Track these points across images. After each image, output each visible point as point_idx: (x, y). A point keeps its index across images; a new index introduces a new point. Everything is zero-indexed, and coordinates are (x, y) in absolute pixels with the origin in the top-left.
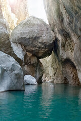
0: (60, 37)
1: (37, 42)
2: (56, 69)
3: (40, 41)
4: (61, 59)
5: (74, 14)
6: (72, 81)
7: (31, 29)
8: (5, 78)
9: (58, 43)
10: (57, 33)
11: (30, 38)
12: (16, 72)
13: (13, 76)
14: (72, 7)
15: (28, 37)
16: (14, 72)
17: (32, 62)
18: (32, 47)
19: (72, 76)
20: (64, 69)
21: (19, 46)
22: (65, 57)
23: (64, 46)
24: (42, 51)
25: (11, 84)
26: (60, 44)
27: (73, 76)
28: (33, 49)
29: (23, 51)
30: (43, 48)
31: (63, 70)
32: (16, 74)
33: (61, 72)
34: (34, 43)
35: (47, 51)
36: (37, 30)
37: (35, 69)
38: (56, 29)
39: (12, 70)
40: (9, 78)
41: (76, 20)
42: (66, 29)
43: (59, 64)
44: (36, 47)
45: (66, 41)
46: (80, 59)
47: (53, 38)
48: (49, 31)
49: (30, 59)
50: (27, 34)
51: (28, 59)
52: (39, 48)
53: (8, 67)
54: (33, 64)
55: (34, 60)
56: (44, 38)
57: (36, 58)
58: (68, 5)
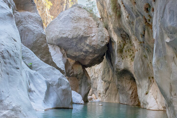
0: (115, 38)
1: (83, 44)
2: (109, 83)
3: (88, 42)
4: (117, 69)
5: (135, 16)
6: (130, 100)
7: (75, 25)
8: (51, 94)
9: (113, 46)
10: (113, 32)
11: (73, 38)
12: (63, 87)
13: (60, 92)
14: (132, 8)
15: (70, 37)
16: (61, 87)
17: (75, 73)
18: (75, 51)
19: (131, 93)
20: (120, 83)
21: (58, 49)
22: (122, 67)
23: (121, 51)
24: (90, 57)
25: (57, 100)
26: (116, 47)
27: (133, 93)
28: (77, 54)
29: (64, 56)
30: (91, 53)
31: (118, 85)
32: (64, 90)
33: (116, 88)
34: (79, 46)
35: (98, 57)
36: (84, 26)
37: (80, 82)
38: (111, 26)
39: (59, 85)
40: (55, 94)
41: (137, 23)
42: (125, 28)
43: (113, 76)
44: (81, 50)
45: (124, 45)
46: (140, 71)
47: (106, 39)
48: (100, 28)
49: (72, 68)
50: (69, 33)
51: (70, 68)
52: (86, 52)
53: (54, 82)
54: (76, 76)
55: (78, 70)
56: (94, 38)
57: (81, 67)
58: (127, 4)
